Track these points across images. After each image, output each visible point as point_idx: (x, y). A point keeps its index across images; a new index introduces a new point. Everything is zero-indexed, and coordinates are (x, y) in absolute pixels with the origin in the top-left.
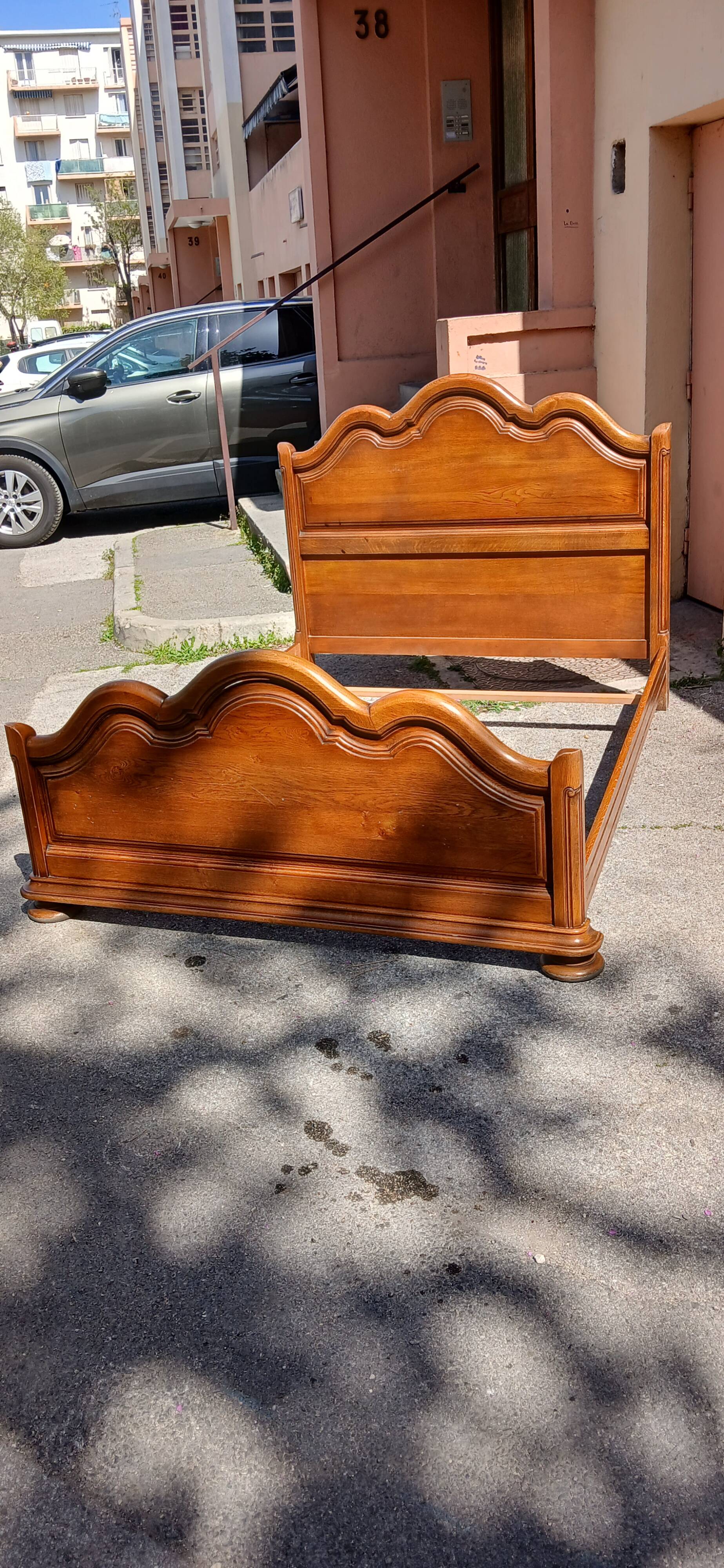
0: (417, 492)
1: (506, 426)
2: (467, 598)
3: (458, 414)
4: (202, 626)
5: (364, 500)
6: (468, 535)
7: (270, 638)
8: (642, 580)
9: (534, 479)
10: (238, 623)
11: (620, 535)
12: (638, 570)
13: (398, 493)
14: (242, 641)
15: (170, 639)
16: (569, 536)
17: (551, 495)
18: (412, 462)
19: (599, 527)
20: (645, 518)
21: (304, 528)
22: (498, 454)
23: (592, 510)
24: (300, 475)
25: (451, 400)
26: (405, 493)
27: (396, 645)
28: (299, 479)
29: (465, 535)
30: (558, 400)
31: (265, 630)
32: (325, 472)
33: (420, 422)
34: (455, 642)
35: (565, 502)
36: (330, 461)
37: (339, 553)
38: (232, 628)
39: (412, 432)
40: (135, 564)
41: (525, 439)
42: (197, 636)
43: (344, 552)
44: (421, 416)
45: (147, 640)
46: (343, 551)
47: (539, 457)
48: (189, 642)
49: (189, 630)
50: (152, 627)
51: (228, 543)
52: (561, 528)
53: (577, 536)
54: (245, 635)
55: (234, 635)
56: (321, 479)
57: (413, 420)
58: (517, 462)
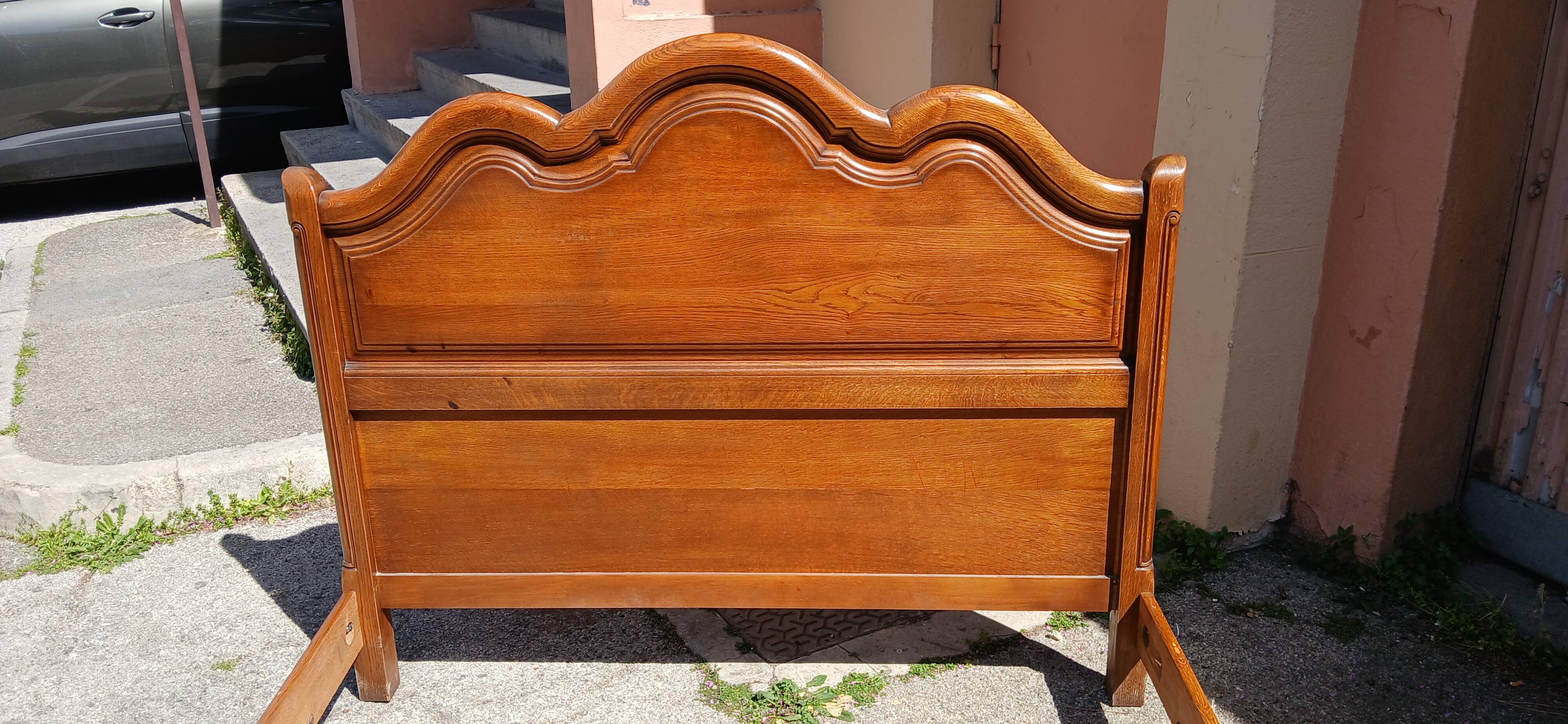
0: (626, 286)
1: (830, 153)
2: (734, 496)
3: (720, 124)
4: (140, 483)
5: (498, 298)
6: (741, 374)
7: (284, 492)
8: (1106, 464)
9: (886, 266)
10: (215, 469)
11: (1070, 378)
12: (1099, 446)
13: (581, 285)
14: (226, 503)
15: (71, 513)
16: (961, 380)
17: (924, 297)
18: (614, 221)
19: (1023, 362)
20: (1121, 347)
21: (355, 355)
22: (810, 211)
23: (1009, 330)
24: (340, 242)
25: (702, 92)
26: (598, 286)
27: (579, 588)
28: (339, 250)
29: (735, 374)
30: (948, 102)
31: (273, 478)
32: (403, 237)
33: (630, 136)
34: (708, 582)
35: (955, 313)
36: (414, 214)
37: (444, 406)
38: (204, 480)
39: (612, 158)
40: (32, 304)
41: (870, 181)
42: (130, 504)
43: (455, 407)
44: (631, 122)
45: (23, 515)
46: (451, 404)
47: (901, 221)
48: (114, 517)
49: (111, 492)
50: (31, 487)
51: (205, 253)
52: (941, 362)
53: (979, 379)
54: (233, 491)
55: (210, 493)
56: (393, 252)
57: (614, 132)
58: (851, 230)
